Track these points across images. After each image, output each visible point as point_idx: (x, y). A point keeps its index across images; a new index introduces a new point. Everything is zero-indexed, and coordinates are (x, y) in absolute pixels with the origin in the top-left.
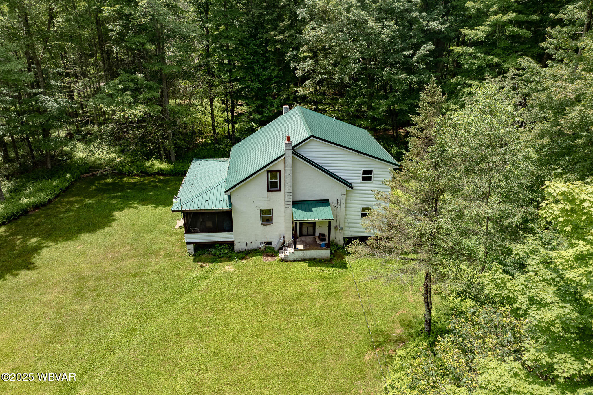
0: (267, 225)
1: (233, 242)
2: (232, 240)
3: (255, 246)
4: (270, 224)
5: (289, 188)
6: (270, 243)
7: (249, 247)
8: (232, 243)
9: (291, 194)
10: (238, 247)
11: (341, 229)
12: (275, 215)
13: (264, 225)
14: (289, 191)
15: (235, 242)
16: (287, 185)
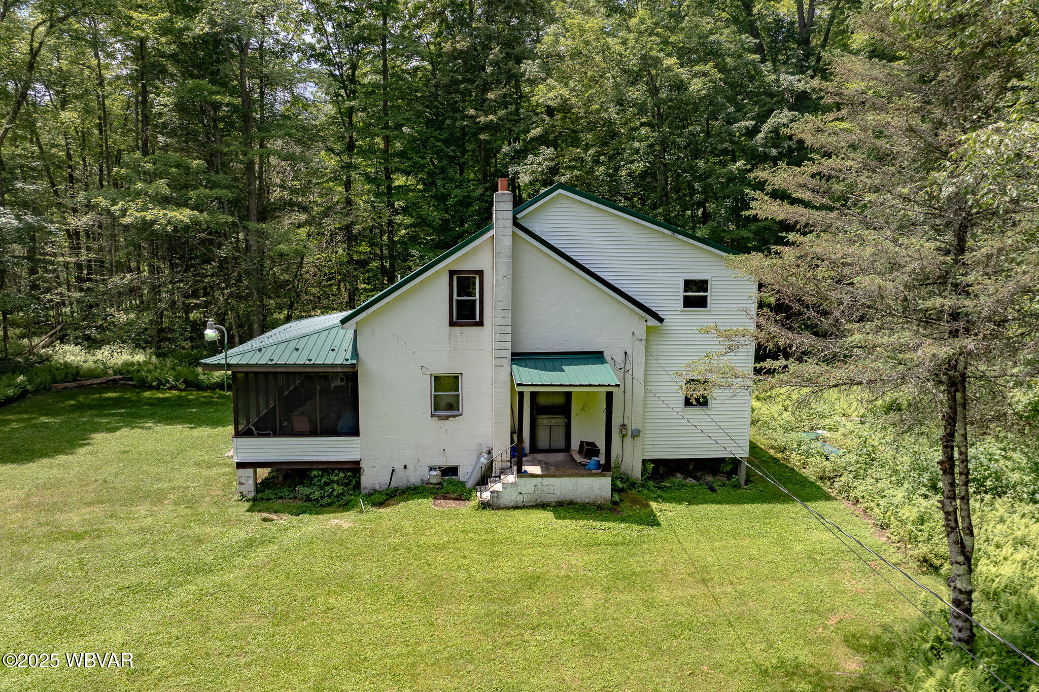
0: (447, 418)
1: (358, 463)
2: (357, 458)
3: (414, 476)
4: (454, 416)
5: (504, 313)
6: (452, 471)
7: (400, 481)
8: (354, 468)
9: (509, 329)
10: (371, 478)
11: (636, 434)
12: (468, 392)
13: (441, 418)
14: (503, 321)
15: (362, 465)
16: (500, 305)
